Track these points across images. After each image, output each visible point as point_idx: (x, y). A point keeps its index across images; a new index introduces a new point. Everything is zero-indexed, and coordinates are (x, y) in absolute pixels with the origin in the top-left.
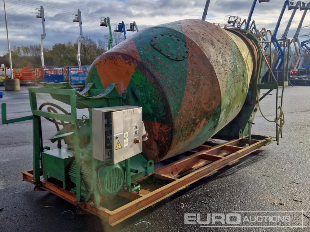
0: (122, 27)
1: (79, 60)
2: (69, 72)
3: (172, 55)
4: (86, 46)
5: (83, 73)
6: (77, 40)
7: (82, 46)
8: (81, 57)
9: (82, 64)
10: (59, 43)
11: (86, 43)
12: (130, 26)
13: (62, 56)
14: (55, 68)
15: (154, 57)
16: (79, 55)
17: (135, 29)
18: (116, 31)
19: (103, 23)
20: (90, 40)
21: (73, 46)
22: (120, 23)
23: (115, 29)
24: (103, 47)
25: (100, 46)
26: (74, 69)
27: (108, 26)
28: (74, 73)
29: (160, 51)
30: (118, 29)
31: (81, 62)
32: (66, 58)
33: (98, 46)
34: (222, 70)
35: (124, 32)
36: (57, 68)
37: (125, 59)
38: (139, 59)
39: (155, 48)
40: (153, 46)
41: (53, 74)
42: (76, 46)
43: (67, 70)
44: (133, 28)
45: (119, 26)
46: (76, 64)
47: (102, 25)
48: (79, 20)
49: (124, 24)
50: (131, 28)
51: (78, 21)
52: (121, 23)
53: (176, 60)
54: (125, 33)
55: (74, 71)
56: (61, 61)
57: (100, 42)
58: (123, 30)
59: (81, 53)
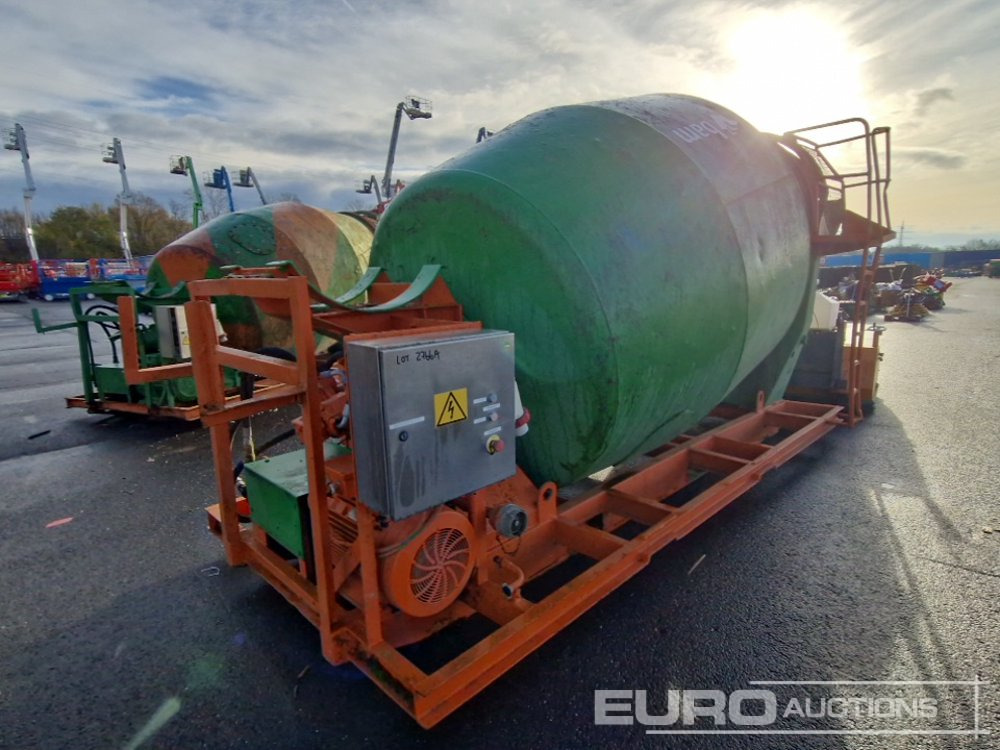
0: (222, 178)
1: (126, 245)
2: (102, 270)
3: (255, 248)
4: (140, 213)
5: (138, 274)
6: (117, 201)
7: (132, 213)
8: (131, 239)
9: (134, 253)
10: (69, 205)
11: (140, 208)
12: (239, 176)
13: (79, 234)
14: (68, 264)
15: (232, 250)
16: (125, 234)
17: (251, 182)
18: (209, 185)
19: (177, 168)
20: (149, 201)
21: (106, 212)
22: (216, 170)
23: (207, 182)
24: (183, 216)
25: (175, 214)
26: (114, 264)
27: (189, 175)
28: (117, 273)
29: (240, 244)
30: (212, 181)
31: (131, 250)
32: (91, 240)
33: (170, 214)
34: (322, 266)
35: (228, 187)
36: (72, 264)
37: (195, 253)
38: (213, 253)
39: (234, 241)
40: (231, 237)
41: (63, 275)
42: (114, 214)
43: (97, 266)
44: (248, 180)
45: (215, 175)
46: (117, 253)
47: (176, 171)
48: (117, 159)
49: (226, 173)
50: (242, 179)
51: (115, 162)
52: (220, 169)
53: (261, 254)
54: (229, 191)
55: (115, 270)
56: (78, 246)
57: (174, 207)
58: (224, 184)
59: (129, 229)
